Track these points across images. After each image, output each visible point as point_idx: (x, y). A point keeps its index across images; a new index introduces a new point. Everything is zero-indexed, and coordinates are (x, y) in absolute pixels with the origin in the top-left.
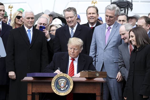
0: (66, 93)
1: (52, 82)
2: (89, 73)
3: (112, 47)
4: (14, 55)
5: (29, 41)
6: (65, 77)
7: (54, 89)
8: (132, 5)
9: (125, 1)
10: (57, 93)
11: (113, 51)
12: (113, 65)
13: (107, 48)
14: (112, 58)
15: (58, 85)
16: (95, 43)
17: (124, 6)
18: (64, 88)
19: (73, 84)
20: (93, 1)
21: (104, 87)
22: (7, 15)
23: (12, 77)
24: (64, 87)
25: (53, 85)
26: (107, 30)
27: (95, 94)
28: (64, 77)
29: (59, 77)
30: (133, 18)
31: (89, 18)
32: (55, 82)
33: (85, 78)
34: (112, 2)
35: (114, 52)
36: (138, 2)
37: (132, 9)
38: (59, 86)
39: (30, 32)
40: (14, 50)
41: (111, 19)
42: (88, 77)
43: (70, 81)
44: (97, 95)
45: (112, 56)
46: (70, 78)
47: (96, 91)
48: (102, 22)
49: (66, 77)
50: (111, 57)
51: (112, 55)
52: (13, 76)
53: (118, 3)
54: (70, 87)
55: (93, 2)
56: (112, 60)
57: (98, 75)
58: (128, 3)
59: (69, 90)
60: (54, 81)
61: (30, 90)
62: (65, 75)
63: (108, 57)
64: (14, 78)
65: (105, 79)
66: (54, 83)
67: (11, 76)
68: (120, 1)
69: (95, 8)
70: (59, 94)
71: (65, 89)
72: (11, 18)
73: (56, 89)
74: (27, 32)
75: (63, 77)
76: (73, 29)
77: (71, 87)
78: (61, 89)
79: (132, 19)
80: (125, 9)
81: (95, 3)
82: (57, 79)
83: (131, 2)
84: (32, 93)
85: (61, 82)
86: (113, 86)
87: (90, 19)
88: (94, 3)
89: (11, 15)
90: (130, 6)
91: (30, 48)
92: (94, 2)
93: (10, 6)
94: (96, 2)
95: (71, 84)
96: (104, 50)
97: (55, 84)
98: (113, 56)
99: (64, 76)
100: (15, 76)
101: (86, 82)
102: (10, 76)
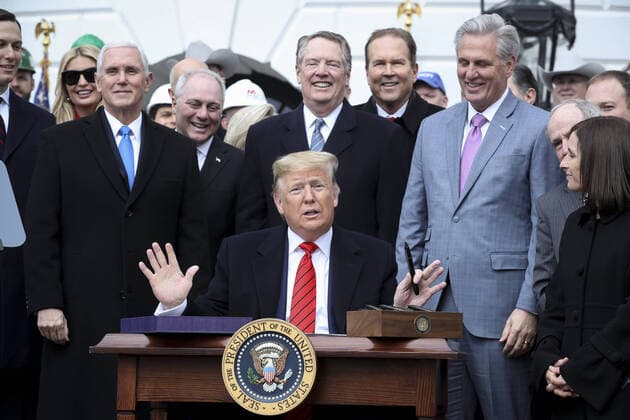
0: (284, 405)
1: (225, 358)
2: (388, 316)
3: (488, 204)
4: (59, 237)
5: (125, 179)
6: (279, 334)
7: (233, 385)
8: (573, 21)
9: (542, 3)
10: (246, 406)
11: (492, 220)
12: (490, 281)
13: (467, 207)
14: (485, 249)
15: (250, 369)
16: (420, 186)
17: (540, 28)
18: (278, 383)
19: (314, 364)
20: (403, 5)
21: (450, 378)
22: (32, 65)
23: (53, 334)
24: (277, 379)
25: (229, 371)
26: (468, 129)
27: (413, 409)
28: (276, 333)
29: (255, 336)
30: (576, 78)
31: (376, 82)
32: (238, 354)
33: (367, 340)
34: (486, 9)
35: (494, 225)
36: (599, 8)
37: (572, 41)
38: (255, 373)
39: (132, 137)
40: (59, 216)
41: (485, 71)
42: (380, 335)
43: (303, 354)
44: (418, 413)
45: (487, 243)
46: (305, 337)
47: (418, 396)
48: (444, 93)
49: (284, 336)
50: (483, 246)
51: (485, 237)
52: (56, 329)
53: (511, 11)
54: (301, 379)
55: (402, 10)
56: (487, 260)
57: (423, 326)
58: (557, 12)
59: (300, 392)
60: (233, 352)
61: (130, 389)
62: (280, 325)
63: (470, 247)
64: (60, 338)
65: (456, 345)
66: (233, 360)
67: (47, 327)
68: (519, 4)
69: (402, 37)
70: (253, 411)
71: (281, 387)
72: (44, 75)
73: (242, 387)
74: (118, 140)
75: (271, 332)
76: (323, 124)
77: (309, 378)
78: (265, 386)
79: (572, 81)
80: (543, 38)
81: (413, 11)
82: (245, 343)
83: (568, 8)
84: (139, 404)
85: (264, 355)
86: (491, 374)
87: (383, 84)
88: (409, 15)
89: (45, 65)
90: (566, 28)
91: (131, 208)
92: (409, 7)
93: (44, 26)
94: (418, 10)
95: (309, 365)
96: (455, 214)
97: (235, 367)
98: (490, 240)
99: (278, 330)
100: (66, 330)
101: (375, 356)
102: (42, 328)
